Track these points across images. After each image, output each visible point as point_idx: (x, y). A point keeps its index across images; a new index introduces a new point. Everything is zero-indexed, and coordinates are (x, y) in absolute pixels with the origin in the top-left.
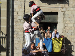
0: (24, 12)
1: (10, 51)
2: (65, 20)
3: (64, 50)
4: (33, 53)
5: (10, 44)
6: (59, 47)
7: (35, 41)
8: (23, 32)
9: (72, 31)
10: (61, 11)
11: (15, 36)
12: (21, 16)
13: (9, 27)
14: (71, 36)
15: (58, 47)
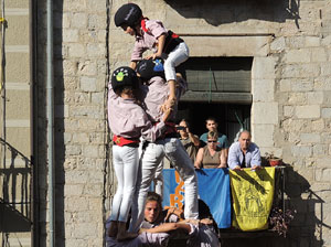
0: (107, 57)
1: (49, 229)
2: (282, 90)
3: (281, 222)
4: (155, 236)
5: (49, 198)
6: (261, 209)
7: (162, 187)
8: (102, 147)
9: (316, 138)
10: (264, 51)
11: (68, 162)
12: (91, 77)
13: (41, 125)
14: (312, 160)
15: (254, 207)
